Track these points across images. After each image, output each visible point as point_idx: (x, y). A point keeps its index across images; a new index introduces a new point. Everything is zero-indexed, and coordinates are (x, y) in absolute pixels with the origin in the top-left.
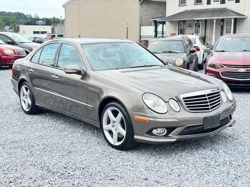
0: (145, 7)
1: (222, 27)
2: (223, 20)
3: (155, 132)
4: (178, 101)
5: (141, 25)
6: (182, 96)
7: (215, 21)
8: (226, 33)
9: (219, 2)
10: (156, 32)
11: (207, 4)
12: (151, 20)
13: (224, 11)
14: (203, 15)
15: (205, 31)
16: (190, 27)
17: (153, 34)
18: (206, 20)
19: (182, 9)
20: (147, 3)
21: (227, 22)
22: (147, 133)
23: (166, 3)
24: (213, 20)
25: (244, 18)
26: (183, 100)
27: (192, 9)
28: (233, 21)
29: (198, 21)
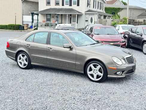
0: (25, 4)
1: (71, 19)
2: (71, 15)
3: (118, 73)
4: (124, 59)
5: (23, 15)
6: (125, 57)
7: (67, 15)
8: (73, 22)
9: (69, 5)
10: (33, 19)
11: (62, 6)
12: (29, 12)
13: (72, 10)
14: (61, 12)
15: (62, 20)
16: (53, 17)
17: (31, 20)
18: (62, 14)
19: (48, 7)
20: (26, 2)
21: (73, 16)
22: (114, 74)
23: (38, 3)
24: (66, 15)
25: (82, 15)
26: (126, 59)
27: (54, 8)
28: (77, 16)
29: (58, 14)
